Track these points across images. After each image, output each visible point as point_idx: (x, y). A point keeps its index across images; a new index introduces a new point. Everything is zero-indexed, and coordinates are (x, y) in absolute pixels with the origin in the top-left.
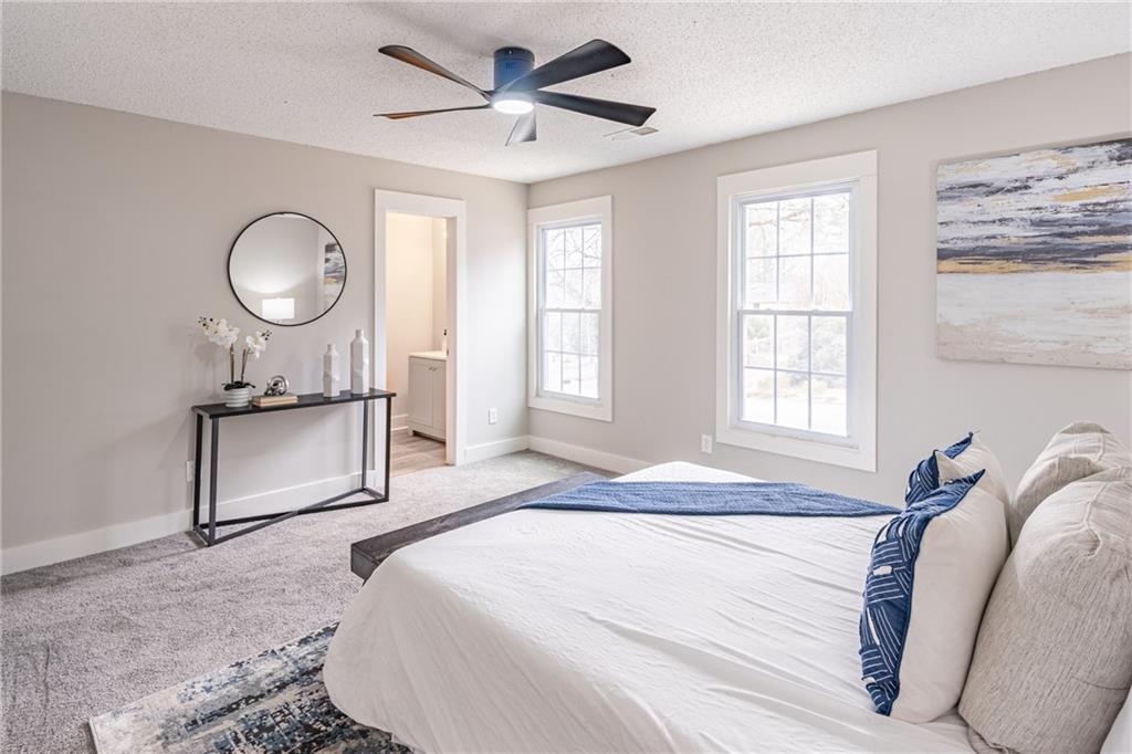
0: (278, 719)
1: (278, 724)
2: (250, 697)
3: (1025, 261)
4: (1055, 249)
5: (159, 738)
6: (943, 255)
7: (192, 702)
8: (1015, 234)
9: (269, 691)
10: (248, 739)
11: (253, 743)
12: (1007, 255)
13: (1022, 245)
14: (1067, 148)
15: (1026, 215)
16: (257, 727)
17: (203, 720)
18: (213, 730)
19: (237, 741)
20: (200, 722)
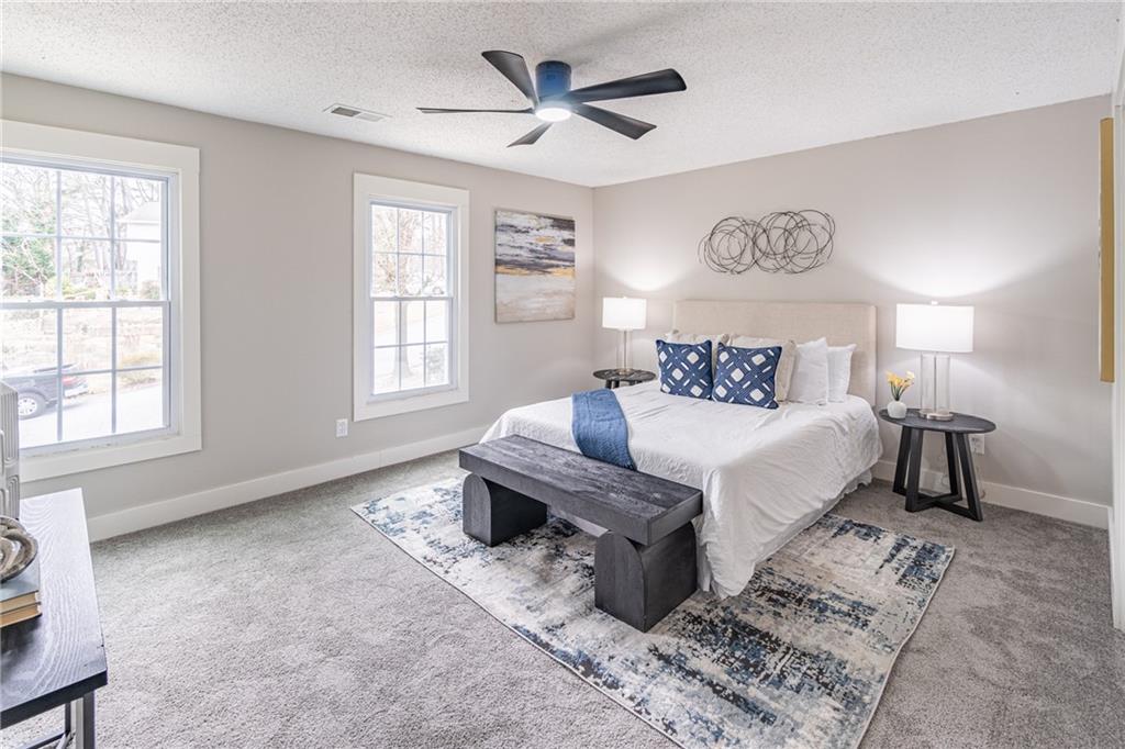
0: (732, 660)
1: (737, 659)
2: (715, 691)
3: (528, 269)
4: (536, 264)
5: (797, 736)
6: (498, 263)
7: (741, 736)
8: (525, 255)
9: (702, 680)
10: (763, 670)
11: (764, 665)
12: (522, 265)
13: (527, 261)
14: (540, 216)
15: (528, 245)
16: (747, 670)
17: (758, 714)
18: (766, 699)
19: (767, 676)
20: (761, 715)
